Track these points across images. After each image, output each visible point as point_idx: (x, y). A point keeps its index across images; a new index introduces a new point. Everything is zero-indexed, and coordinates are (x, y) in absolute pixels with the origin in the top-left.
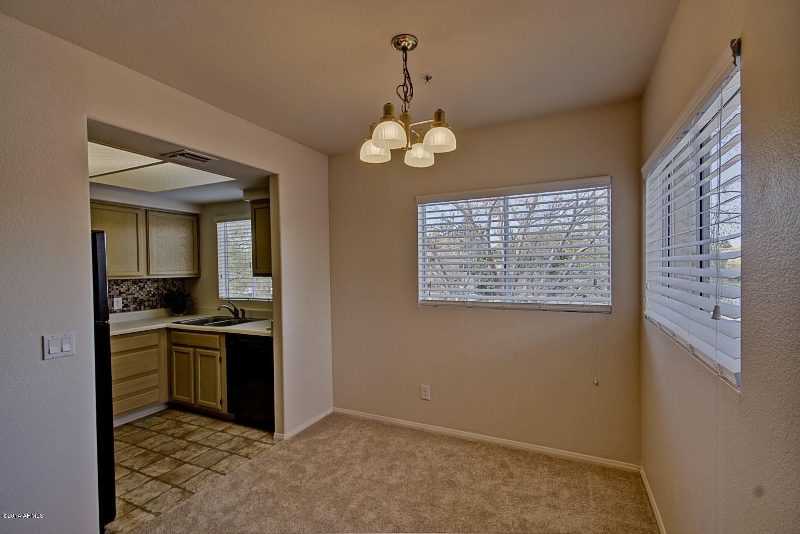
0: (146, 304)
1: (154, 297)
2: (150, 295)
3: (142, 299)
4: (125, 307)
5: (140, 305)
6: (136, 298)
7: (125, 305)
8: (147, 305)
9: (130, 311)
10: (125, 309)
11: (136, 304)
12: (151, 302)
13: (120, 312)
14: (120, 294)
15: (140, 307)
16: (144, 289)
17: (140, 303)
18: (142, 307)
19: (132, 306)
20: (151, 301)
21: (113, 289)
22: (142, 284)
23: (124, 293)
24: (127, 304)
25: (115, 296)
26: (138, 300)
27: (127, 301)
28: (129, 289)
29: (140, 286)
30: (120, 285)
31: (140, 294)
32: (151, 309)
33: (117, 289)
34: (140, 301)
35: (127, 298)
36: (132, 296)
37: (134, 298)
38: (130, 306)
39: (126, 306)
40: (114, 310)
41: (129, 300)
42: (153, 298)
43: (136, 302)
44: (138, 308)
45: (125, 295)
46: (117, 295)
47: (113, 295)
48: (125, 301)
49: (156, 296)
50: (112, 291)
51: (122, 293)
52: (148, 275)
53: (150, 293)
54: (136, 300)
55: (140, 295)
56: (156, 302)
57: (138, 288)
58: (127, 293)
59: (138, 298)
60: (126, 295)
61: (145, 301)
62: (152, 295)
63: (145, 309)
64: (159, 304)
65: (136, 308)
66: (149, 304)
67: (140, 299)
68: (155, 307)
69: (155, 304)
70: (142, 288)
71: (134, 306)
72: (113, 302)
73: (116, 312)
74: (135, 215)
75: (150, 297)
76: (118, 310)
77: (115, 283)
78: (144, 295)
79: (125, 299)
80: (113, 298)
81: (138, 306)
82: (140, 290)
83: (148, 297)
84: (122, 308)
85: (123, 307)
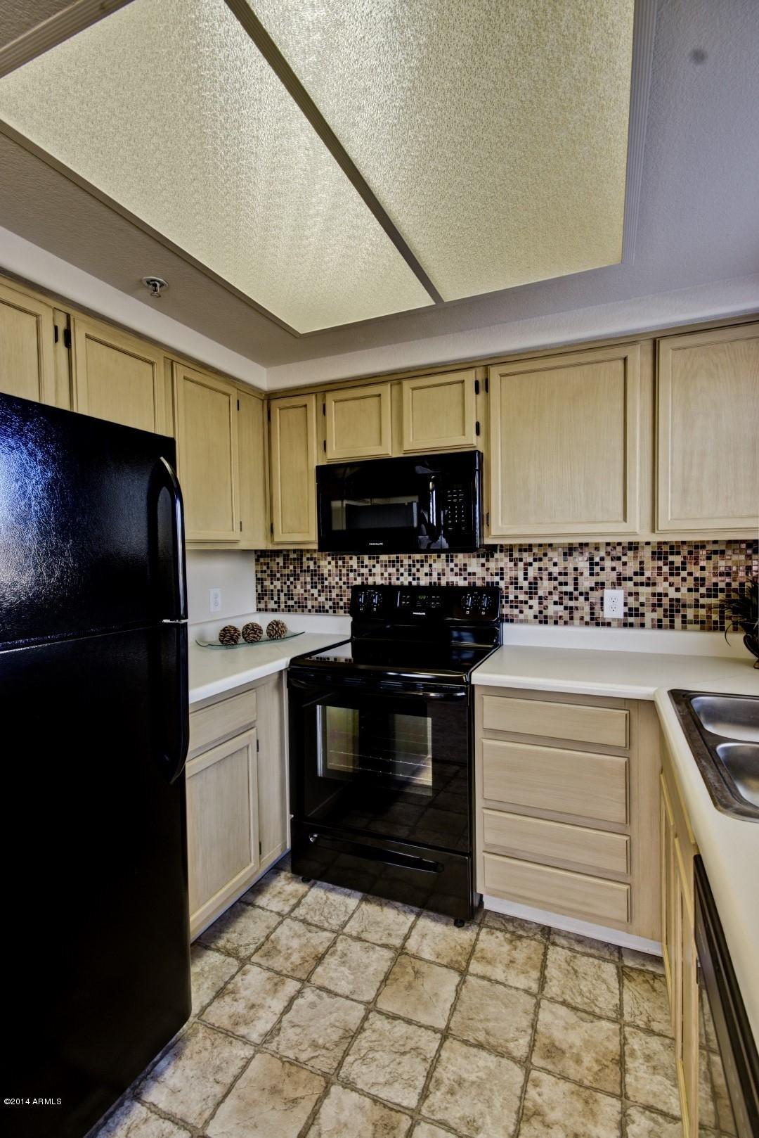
0: (690, 613)
1: (716, 596)
2: (703, 590)
3: (678, 600)
4: (631, 615)
5: (672, 616)
6: (660, 594)
7: (630, 609)
8: (690, 616)
9: (643, 625)
10: (631, 620)
11: (660, 611)
12: (702, 612)
13: (619, 626)
14: (621, 579)
15: (672, 621)
16: (684, 574)
17: (672, 611)
18: (678, 621)
19: (650, 616)
20: (703, 606)
21: (603, 569)
22: (677, 560)
23: (630, 579)
24: (637, 609)
25: (608, 584)
26: (665, 601)
27: (637, 600)
28: (642, 569)
29: (672, 563)
30: (619, 559)
31: (671, 585)
32: (702, 629)
33: (613, 569)
34: (671, 605)
35: (637, 594)
36: (649, 590)
37: (654, 595)
38: (643, 615)
39: (633, 612)
40: (604, 619)
41: (642, 599)
42: (713, 601)
43: (660, 605)
44: (666, 621)
45: (630, 584)
46: (613, 583)
47: (603, 584)
48: (631, 600)
49: (721, 596)
50: (601, 573)
51: (625, 579)
52: (653, 530)
53: (703, 585)
54: (660, 600)
55: (673, 589)
56: (722, 612)
57: (666, 569)
58: (638, 579)
59: (666, 595)
60: (636, 584)
61: (684, 606)
62: (708, 590)
63: (684, 628)
64: (730, 618)
65: (660, 621)
66: (696, 616)
67: (671, 600)
68: (718, 627)
69: (715, 617)
70: (678, 568)
71: (655, 616)
72: (602, 599)
73: (609, 624)
74: (621, 364)
75: (702, 596)
76: (614, 619)
77: (608, 554)
78: (684, 590)
79: (630, 594)
80: (602, 588)
81: (665, 616)
82: (671, 574)
83: (694, 595)
84: (622, 616)
85: (625, 614)
